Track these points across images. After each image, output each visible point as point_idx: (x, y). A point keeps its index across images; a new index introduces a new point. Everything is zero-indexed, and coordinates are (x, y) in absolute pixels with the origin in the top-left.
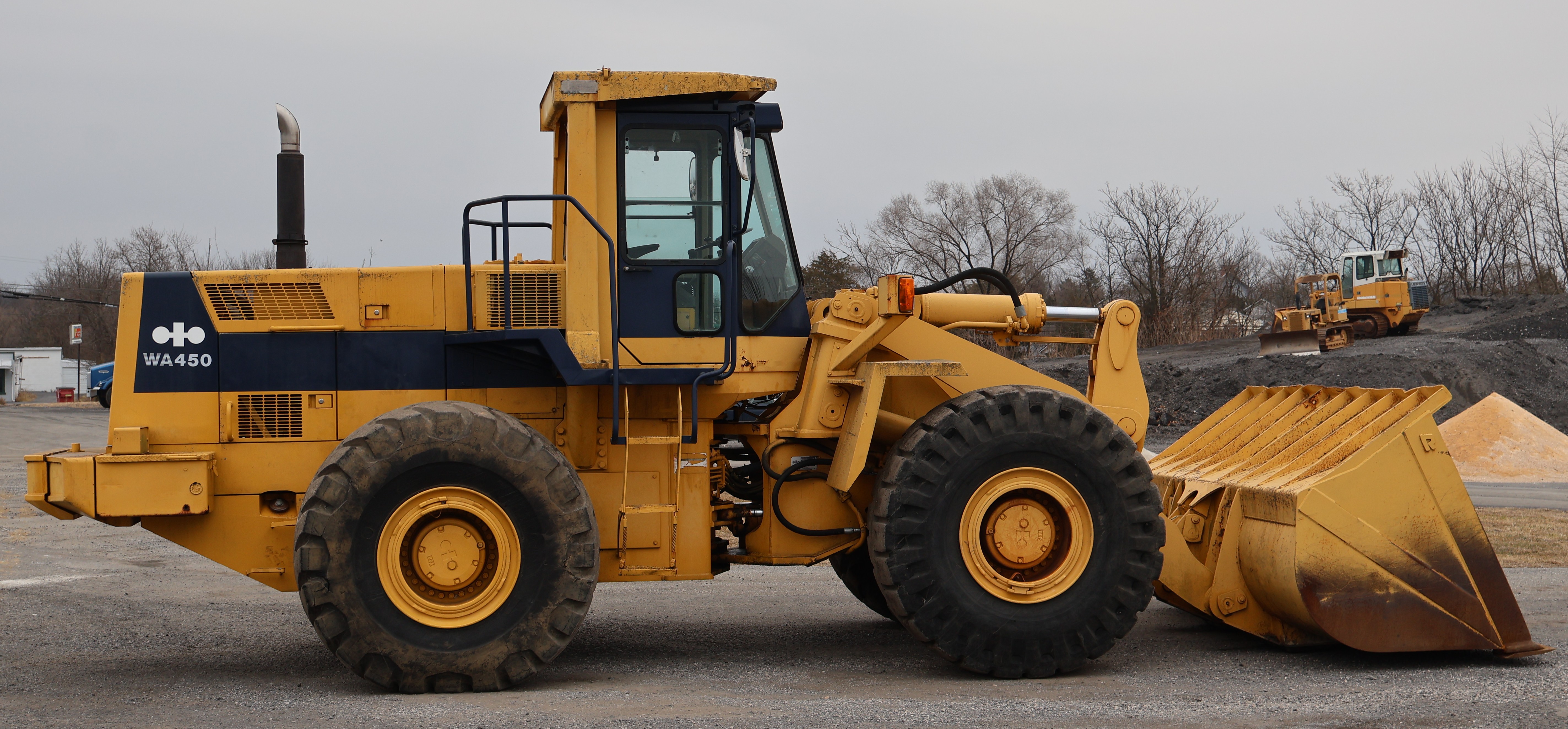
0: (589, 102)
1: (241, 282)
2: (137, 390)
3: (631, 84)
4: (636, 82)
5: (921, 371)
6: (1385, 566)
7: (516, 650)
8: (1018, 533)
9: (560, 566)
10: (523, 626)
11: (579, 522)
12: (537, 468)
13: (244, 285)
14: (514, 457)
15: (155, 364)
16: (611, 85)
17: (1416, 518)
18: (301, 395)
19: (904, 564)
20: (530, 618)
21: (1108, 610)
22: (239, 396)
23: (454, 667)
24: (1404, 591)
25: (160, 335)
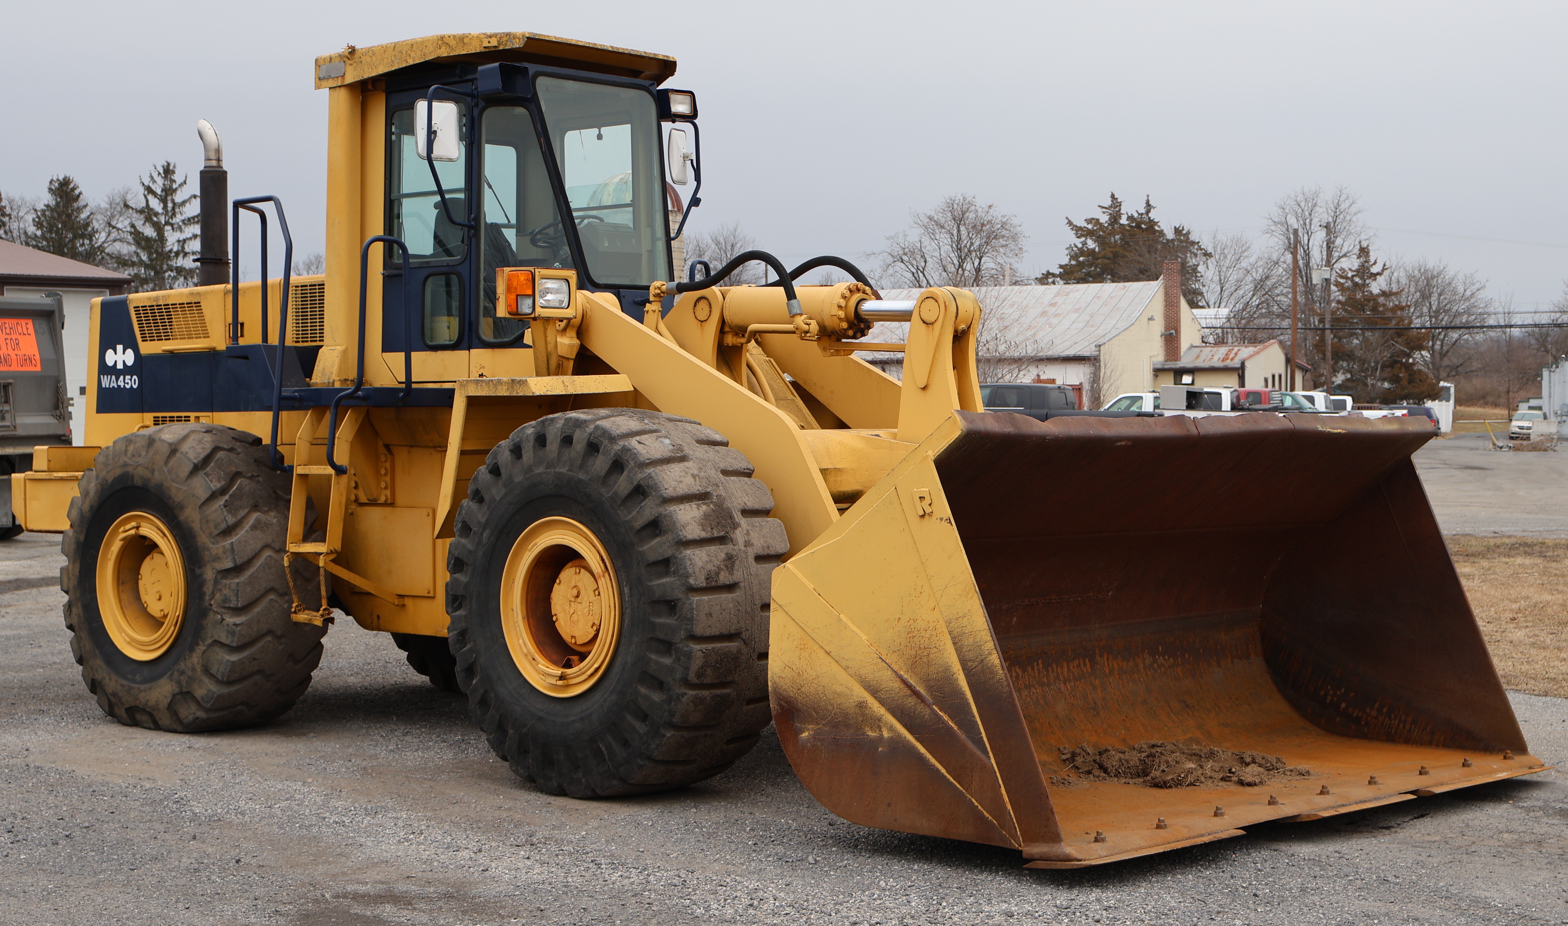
0: (340, 87)
1: (154, 304)
2: (98, 412)
3: (369, 59)
4: (374, 58)
5: (494, 390)
6: (874, 692)
7: (177, 690)
8: (572, 604)
9: (207, 604)
10: (182, 665)
11: (225, 557)
12: (193, 495)
13: (157, 306)
14: (178, 484)
15: (107, 386)
16: (355, 65)
17: (911, 622)
18: (189, 417)
19: (455, 632)
20: (187, 657)
21: (629, 718)
22: (154, 417)
23: (138, 701)
24: (899, 735)
25: (110, 358)
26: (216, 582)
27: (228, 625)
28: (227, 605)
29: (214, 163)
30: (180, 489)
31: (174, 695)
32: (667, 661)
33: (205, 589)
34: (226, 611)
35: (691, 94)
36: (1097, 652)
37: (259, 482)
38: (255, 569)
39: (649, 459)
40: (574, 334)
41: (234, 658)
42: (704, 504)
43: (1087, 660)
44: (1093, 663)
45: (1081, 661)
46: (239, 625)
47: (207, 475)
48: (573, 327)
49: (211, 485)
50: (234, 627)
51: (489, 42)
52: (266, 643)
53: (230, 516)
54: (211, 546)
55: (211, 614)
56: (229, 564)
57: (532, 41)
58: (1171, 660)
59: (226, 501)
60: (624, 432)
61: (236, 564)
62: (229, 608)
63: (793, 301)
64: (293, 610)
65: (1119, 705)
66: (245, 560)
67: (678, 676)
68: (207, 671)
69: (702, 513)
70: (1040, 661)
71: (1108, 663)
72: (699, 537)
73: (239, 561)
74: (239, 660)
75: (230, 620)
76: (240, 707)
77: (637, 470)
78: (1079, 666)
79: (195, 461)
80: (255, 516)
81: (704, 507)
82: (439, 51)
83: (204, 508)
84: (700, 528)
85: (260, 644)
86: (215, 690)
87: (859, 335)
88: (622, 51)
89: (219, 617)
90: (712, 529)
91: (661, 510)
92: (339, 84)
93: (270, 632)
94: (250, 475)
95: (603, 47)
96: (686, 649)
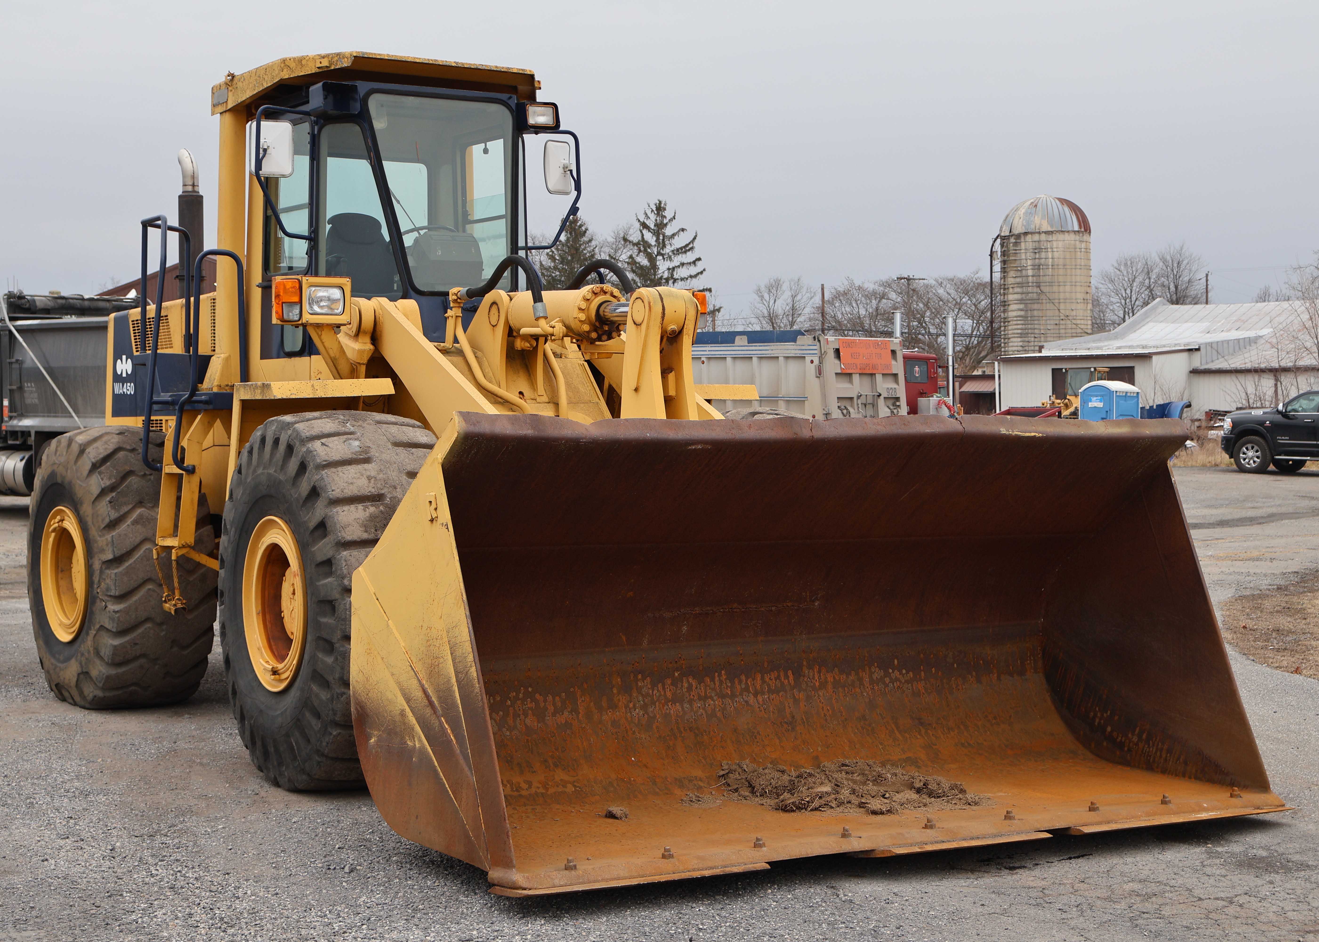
26: (101, 572)
27: (109, 612)
28: (109, 594)
29: (190, 188)
30: (81, 486)
31: (79, 675)
32: (329, 660)
33: (94, 578)
34: (109, 599)
35: (555, 106)
36: (805, 663)
37: (150, 480)
38: (134, 560)
39: (325, 461)
40: (368, 340)
41: (116, 642)
42: (372, 505)
43: (790, 672)
44: (798, 674)
45: (782, 674)
46: (118, 612)
47: (100, 473)
48: (365, 333)
49: (102, 482)
50: (114, 614)
51: (321, 63)
52: (146, 629)
53: (113, 511)
54: (99, 538)
55: (98, 601)
56: (110, 556)
57: (359, 59)
58: (911, 674)
59: (113, 497)
60: (314, 434)
61: (114, 555)
62: (110, 596)
63: (539, 305)
64: (163, 599)
65: (826, 720)
66: (123, 552)
67: (337, 676)
68: (97, 653)
69: (368, 515)
70: (723, 672)
71: (820, 676)
72: (359, 538)
73: (118, 553)
74: (120, 644)
75: (112, 607)
76: (133, 688)
77: (314, 471)
78: (778, 678)
79: (94, 461)
80: (139, 511)
81: (372, 509)
82: (282, 73)
83: (97, 503)
84: (363, 529)
85: (140, 630)
86: (104, 671)
87: (605, 337)
88: (475, 67)
89: (104, 603)
90: (376, 530)
91: (327, 510)
92: (225, 109)
93: (147, 620)
94: (142, 473)
95: (444, 63)
96: (341, 649)
